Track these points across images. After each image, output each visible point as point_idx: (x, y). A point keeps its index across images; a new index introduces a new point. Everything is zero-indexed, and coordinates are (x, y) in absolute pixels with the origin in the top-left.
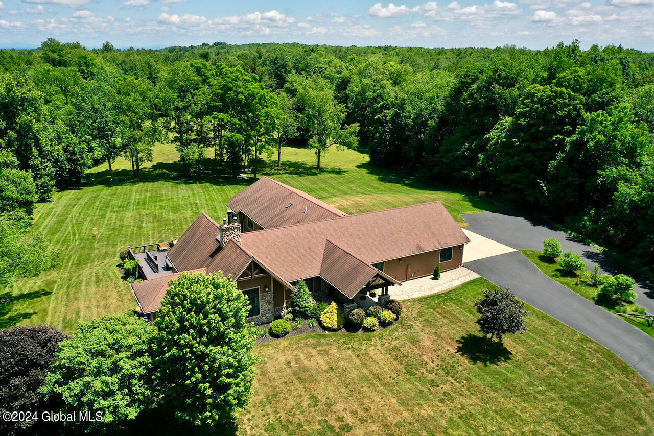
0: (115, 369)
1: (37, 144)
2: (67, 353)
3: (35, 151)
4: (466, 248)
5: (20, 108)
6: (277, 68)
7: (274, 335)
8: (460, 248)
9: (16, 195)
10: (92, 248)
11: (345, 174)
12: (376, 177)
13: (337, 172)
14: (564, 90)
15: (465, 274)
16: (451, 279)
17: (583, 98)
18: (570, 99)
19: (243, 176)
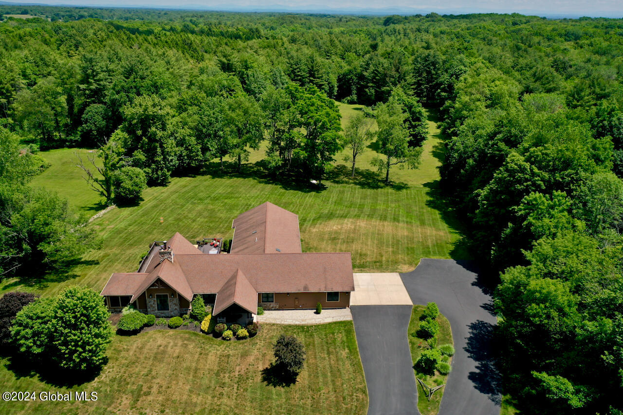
1: (161, 146)
3: (159, 150)
4: (352, 293)
5: (151, 122)
6: (428, 65)
8: (347, 294)
11: (404, 191)
12: (429, 198)
13: (399, 187)
14: (527, 165)
15: (343, 315)
16: (328, 316)
17: (546, 175)
18: (533, 174)
19: (314, 182)
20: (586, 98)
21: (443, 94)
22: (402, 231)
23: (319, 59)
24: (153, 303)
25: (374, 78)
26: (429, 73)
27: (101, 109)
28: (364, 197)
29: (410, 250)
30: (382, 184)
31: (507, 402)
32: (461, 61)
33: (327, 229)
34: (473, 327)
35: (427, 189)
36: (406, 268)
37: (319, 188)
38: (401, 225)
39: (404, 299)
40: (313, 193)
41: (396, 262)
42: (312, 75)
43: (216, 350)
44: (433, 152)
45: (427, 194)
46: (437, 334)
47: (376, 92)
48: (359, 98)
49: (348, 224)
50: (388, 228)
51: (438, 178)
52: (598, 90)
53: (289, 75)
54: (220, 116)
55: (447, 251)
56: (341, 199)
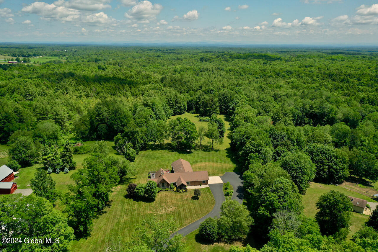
0: (141, 190)
1: (137, 141)
2: (137, 187)
3: (137, 142)
4: (209, 181)
6: (224, 97)
7: (166, 191)
8: (207, 181)
9: (132, 155)
10: (145, 170)
11: (219, 152)
12: (227, 154)
13: (217, 151)
14: (250, 146)
15: (207, 186)
16: (203, 187)
17: (255, 149)
18: (252, 149)
19: (188, 150)
20: (280, 115)
21: (231, 111)
22: (219, 165)
23: (179, 96)
24: (161, 185)
25: (203, 104)
26: (225, 101)
27: (105, 126)
28: (206, 155)
29: (222, 170)
30: (211, 150)
31: (244, 200)
32: (237, 97)
33: (197, 166)
34: (238, 187)
35: (226, 151)
36: (221, 175)
37: (190, 153)
38: (219, 163)
39: (221, 182)
40: (189, 154)
41: (218, 174)
42: (177, 103)
43: (179, 195)
44: (228, 136)
45: (226, 153)
46: (229, 188)
47: (204, 110)
48: (196, 111)
49: (203, 164)
50: (215, 164)
51: (230, 147)
52: (284, 112)
53: (167, 103)
54: (155, 129)
55: (232, 170)
56: (198, 156)
